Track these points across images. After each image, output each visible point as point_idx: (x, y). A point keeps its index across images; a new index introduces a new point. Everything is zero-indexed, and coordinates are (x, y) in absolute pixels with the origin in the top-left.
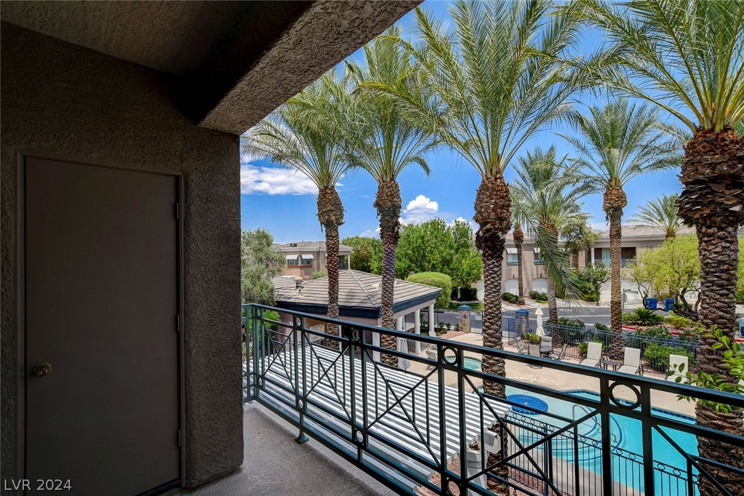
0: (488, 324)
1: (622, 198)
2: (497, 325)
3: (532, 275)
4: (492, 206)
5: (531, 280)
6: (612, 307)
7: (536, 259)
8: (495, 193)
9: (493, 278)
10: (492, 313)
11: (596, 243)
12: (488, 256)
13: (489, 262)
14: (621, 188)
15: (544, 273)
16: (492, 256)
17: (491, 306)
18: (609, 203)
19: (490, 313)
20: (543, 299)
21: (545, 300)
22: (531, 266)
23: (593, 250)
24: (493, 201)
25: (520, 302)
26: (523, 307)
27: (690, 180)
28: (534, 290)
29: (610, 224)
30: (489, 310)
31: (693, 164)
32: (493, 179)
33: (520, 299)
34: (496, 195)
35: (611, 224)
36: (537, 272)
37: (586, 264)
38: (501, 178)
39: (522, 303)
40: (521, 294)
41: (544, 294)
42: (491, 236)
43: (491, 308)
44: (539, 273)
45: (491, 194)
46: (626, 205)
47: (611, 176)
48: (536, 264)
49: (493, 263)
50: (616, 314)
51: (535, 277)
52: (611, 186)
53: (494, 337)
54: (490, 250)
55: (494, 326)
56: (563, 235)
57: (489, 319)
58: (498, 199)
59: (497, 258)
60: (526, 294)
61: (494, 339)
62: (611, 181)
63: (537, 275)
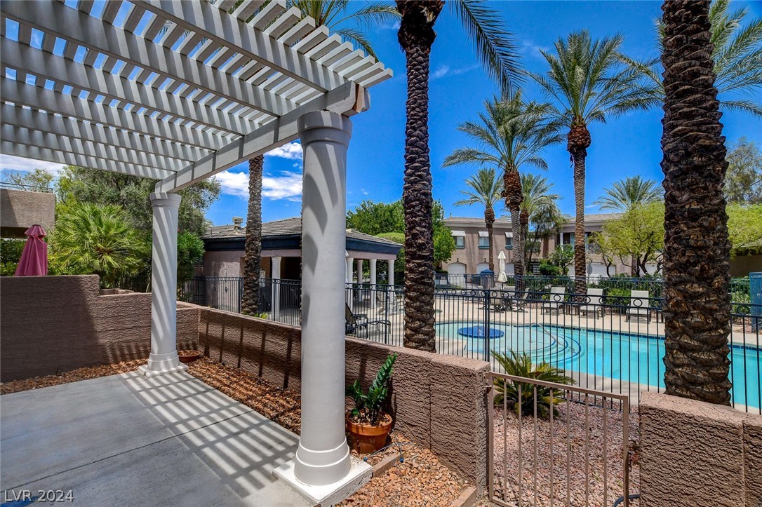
1: (586, 135)
2: (421, 131)
7: (507, 244)
11: (565, 228)
14: (585, 126)
18: (573, 141)
23: (561, 235)
29: (574, 164)
35: (576, 165)
37: (556, 246)
46: (590, 143)
47: (575, 115)
48: (507, 249)
50: (580, 259)
52: (575, 124)
56: (534, 220)
62: (575, 119)
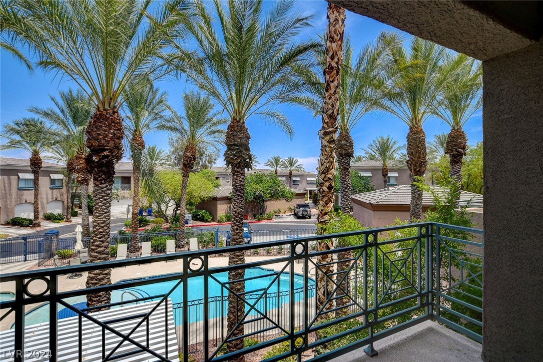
0: (99, 243)
1: (142, 144)
3: (47, 198)
4: (111, 136)
5: (45, 203)
6: (133, 217)
7: (51, 184)
8: (113, 124)
9: (105, 200)
10: (104, 232)
12: (101, 180)
13: (103, 186)
15: (59, 197)
16: (105, 180)
17: (103, 225)
19: (101, 232)
20: (59, 219)
21: (60, 220)
22: (47, 190)
24: (112, 131)
25: (35, 224)
26: (38, 229)
27: (232, 143)
28: (49, 212)
30: (100, 230)
31: (233, 136)
32: (111, 111)
33: (35, 222)
34: (114, 126)
36: (52, 195)
38: (117, 112)
39: (38, 225)
40: (36, 217)
41: (59, 215)
42: (107, 162)
43: (103, 227)
44: (55, 196)
45: (110, 125)
47: (137, 128)
48: (52, 189)
49: (106, 186)
50: (136, 222)
51: (50, 200)
52: (136, 135)
53: (104, 254)
54: (104, 174)
55: (105, 244)
57: (100, 238)
58: (115, 130)
59: (110, 182)
60: (41, 216)
61: (104, 256)
63: (52, 198)
